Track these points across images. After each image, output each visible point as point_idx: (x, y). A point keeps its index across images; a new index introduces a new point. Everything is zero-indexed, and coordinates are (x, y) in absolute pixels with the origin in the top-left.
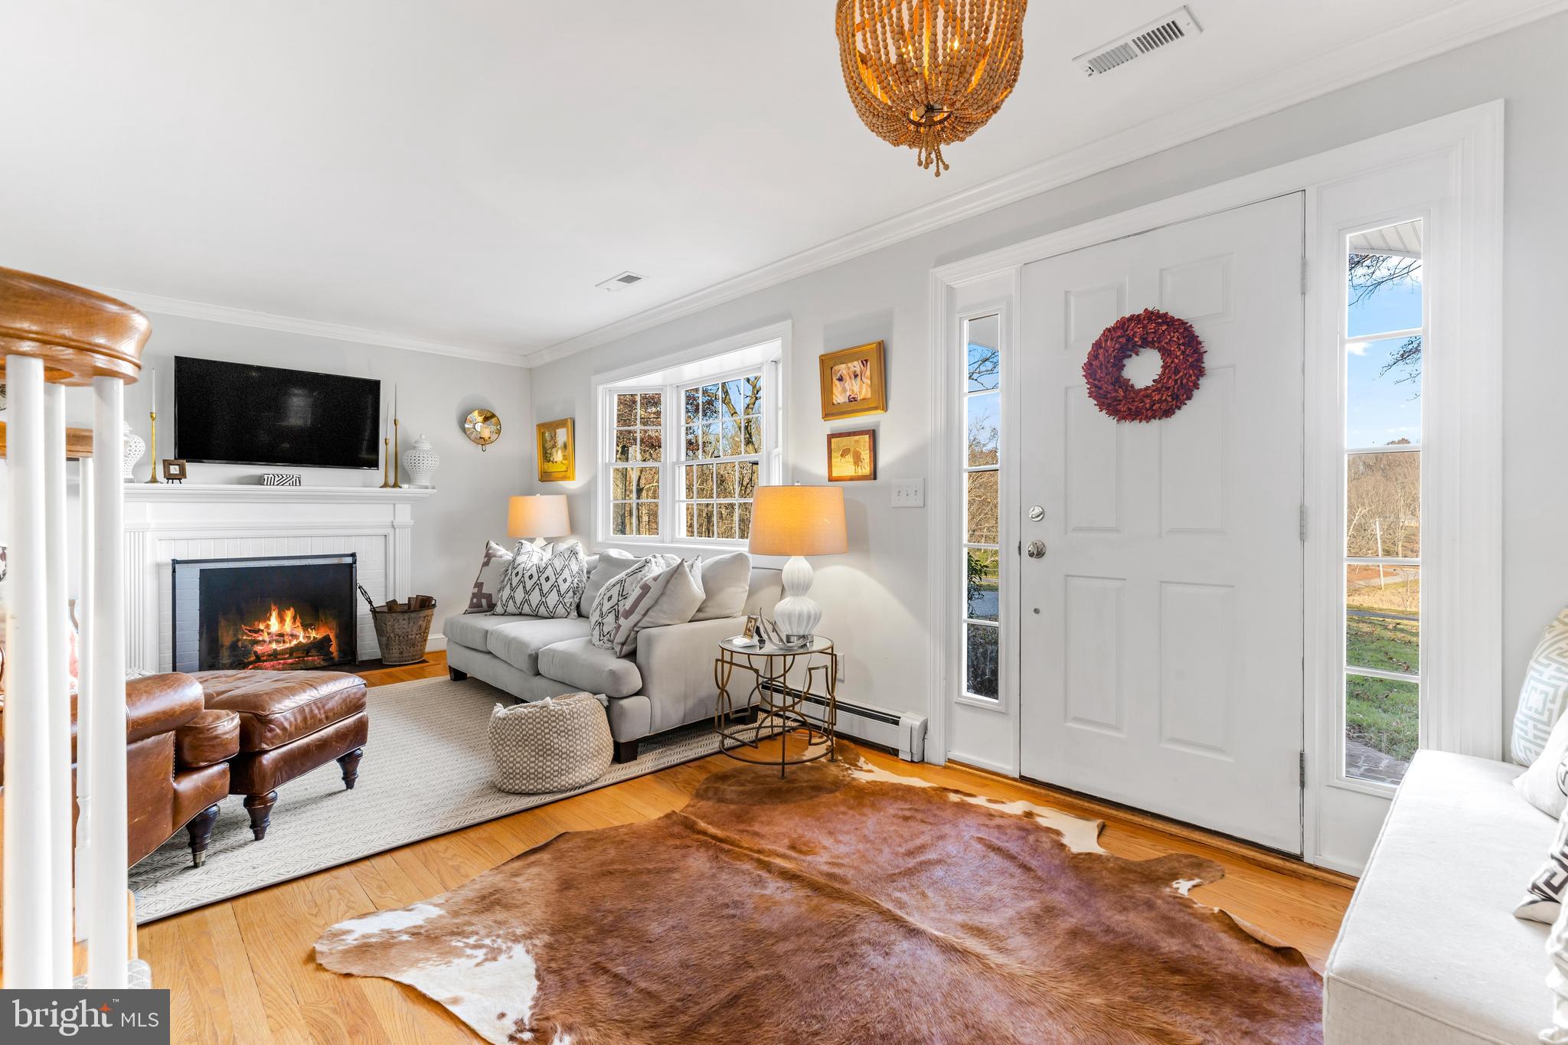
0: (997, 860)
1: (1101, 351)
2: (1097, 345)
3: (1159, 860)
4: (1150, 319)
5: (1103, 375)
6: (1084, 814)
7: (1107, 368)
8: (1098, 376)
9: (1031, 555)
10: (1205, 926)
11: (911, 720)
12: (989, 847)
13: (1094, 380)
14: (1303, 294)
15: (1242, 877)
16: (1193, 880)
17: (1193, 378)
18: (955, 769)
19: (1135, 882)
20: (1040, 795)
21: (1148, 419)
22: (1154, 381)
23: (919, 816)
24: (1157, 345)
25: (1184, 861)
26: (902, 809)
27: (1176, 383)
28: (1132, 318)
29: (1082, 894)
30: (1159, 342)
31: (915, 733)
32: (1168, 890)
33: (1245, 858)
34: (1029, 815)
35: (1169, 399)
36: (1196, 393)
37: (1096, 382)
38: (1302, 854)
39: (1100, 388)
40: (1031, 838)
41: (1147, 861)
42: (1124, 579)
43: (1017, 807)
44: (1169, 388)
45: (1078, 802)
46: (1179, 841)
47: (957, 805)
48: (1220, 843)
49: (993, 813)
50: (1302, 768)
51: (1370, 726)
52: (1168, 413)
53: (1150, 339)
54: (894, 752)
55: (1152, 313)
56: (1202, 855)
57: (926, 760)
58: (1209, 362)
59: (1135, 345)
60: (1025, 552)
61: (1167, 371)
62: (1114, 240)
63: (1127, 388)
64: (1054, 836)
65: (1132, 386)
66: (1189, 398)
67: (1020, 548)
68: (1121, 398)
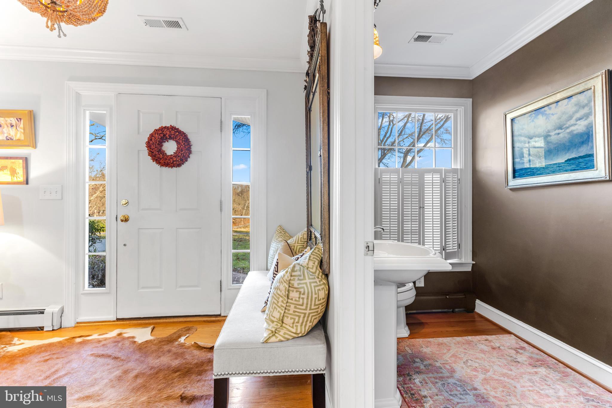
0: (101, 360)
1: (153, 138)
2: (152, 135)
3: (175, 333)
4: (172, 129)
5: (154, 147)
6: (145, 325)
7: (156, 145)
8: (152, 148)
9: (122, 221)
10: (189, 350)
11: (52, 309)
12: (97, 356)
13: (150, 149)
14: (221, 131)
15: (203, 328)
16: (186, 335)
17: (188, 154)
18: (81, 326)
19: (164, 345)
20: (127, 324)
21: (172, 167)
22: (174, 153)
23: (55, 356)
24: (175, 139)
25: (184, 330)
26: (43, 357)
27: (182, 155)
28: (165, 127)
29: (142, 359)
30: (176, 139)
31: (55, 315)
32: (177, 343)
33: (204, 321)
34: (120, 334)
35: (179, 160)
36: (189, 159)
37: (151, 150)
38: (221, 314)
39: (153, 153)
40: (120, 344)
41: (170, 335)
42: (163, 228)
43: (114, 333)
44: (179, 156)
45: (144, 321)
46: (183, 323)
47: (80, 343)
48: (197, 319)
49: (101, 340)
50: (221, 285)
51: (246, 268)
52: (179, 165)
53: (172, 137)
54: (42, 328)
55: (173, 127)
56: (190, 325)
57: (62, 327)
58: (193, 149)
59: (166, 138)
60: (119, 220)
61: (178, 150)
62: (158, 95)
63: (163, 154)
64: (131, 340)
65: (166, 154)
66: (186, 161)
67: (117, 218)
68: (161, 158)
